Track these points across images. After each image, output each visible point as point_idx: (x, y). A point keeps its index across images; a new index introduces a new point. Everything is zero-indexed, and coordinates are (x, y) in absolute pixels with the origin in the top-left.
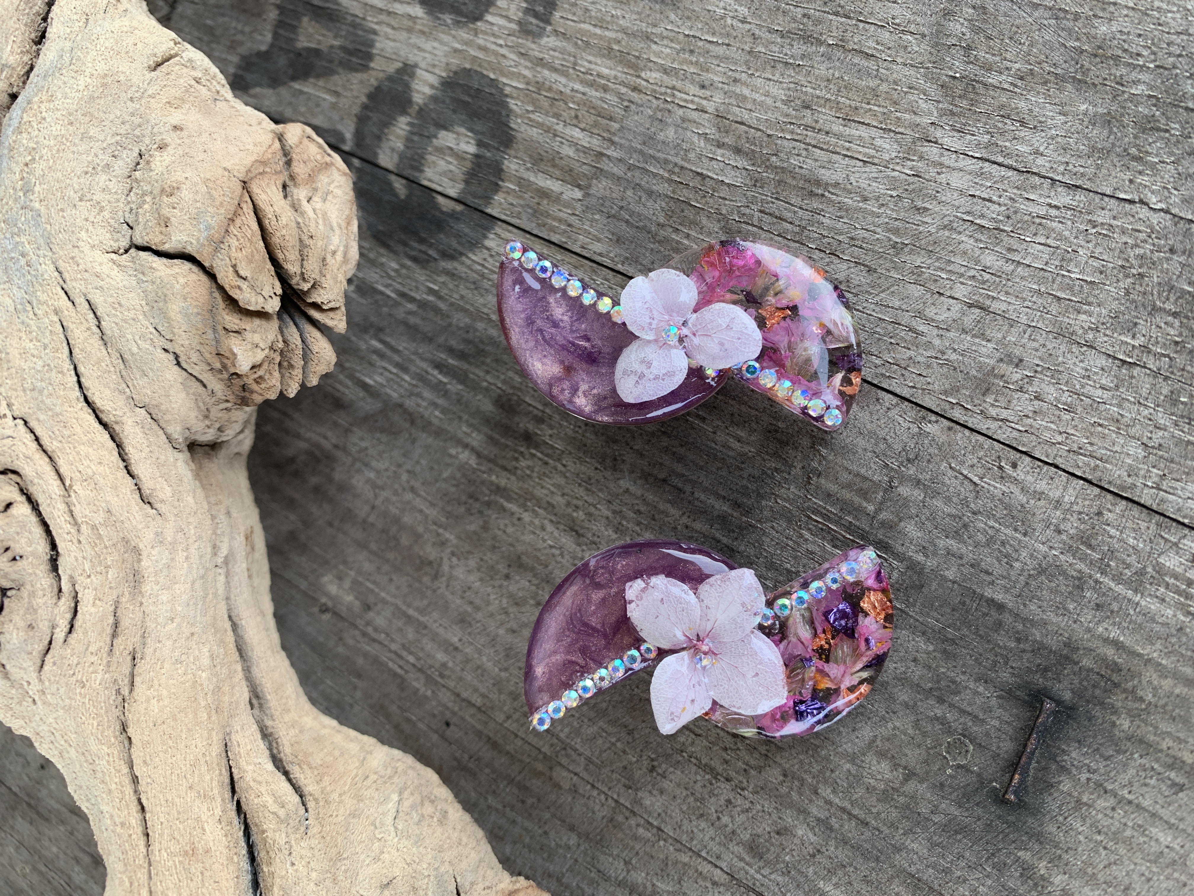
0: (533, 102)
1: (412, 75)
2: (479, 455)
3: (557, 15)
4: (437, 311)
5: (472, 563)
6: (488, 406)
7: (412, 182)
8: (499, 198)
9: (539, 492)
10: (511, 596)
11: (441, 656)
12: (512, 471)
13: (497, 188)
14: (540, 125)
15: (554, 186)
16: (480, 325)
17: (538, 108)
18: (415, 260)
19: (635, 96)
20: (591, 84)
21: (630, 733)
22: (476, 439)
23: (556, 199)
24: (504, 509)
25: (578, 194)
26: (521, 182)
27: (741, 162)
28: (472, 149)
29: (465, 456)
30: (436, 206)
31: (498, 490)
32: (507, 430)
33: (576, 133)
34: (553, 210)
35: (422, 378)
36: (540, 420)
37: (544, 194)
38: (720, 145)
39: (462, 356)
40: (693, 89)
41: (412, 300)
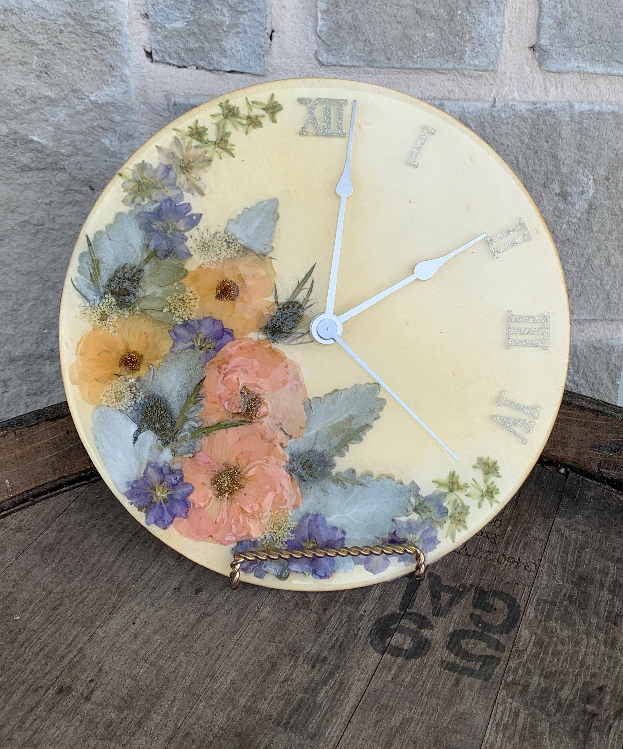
0: (419, 665)
1: (430, 629)
2: (308, 653)
3: (447, 671)
4: (355, 639)
5: (274, 652)
6: (324, 655)
7: (395, 630)
8: (389, 656)
9: (297, 670)
10: (264, 664)
11: (244, 644)
12: (303, 663)
13: (392, 655)
14: (412, 668)
15: (393, 672)
16: (350, 652)
17: (417, 667)
18: (371, 632)
19: (420, 694)
20: (424, 682)
21: (222, 699)
22: (313, 652)
23: (388, 672)
24: (291, 660)
25: (390, 679)
26: (394, 662)
27: (398, 725)
28: (405, 648)
29: (308, 649)
30: (387, 638)
31: (297, 658)
32: (316, 661)
33: (409, 678)
34: (385, 672)
35: (333, 635)
36: (319, 670)
37: (390, 669)
38: (403, 719)
39: (340, 647)
40: (421, 711)
41: (358, 632)
